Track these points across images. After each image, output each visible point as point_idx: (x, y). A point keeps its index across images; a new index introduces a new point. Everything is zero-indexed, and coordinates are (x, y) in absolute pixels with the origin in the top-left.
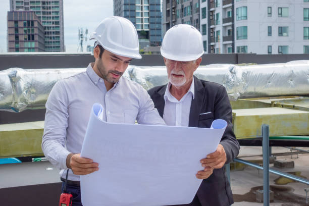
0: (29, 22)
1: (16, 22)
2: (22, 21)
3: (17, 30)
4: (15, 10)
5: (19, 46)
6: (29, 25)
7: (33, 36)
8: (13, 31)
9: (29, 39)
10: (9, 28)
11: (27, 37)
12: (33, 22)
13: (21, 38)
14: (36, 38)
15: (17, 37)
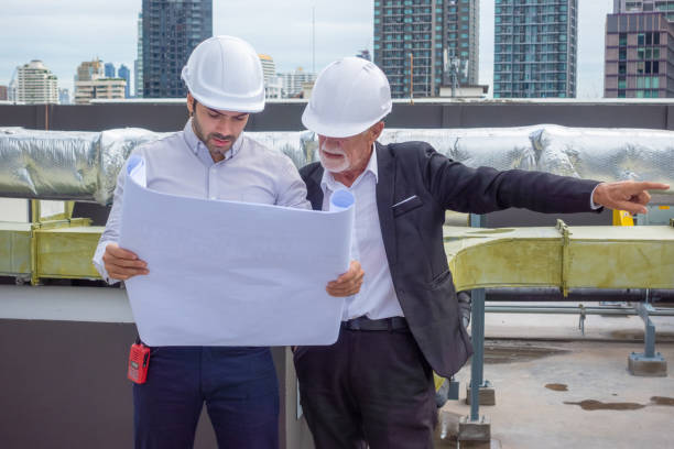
0: (649, 35)
1: (623, 36)
2: (635, 32)
3: (623, 52)
4: (623, 10)
5: (625, 84)
6: (649, 42)
7: (656, 64)
8: (615, 55)
9: (648, 70)
10: (608, 48)
11: (643, 66)
12: (657, 35)
13: (632, 69)
14: (663, 68)
15: (622, 67)
